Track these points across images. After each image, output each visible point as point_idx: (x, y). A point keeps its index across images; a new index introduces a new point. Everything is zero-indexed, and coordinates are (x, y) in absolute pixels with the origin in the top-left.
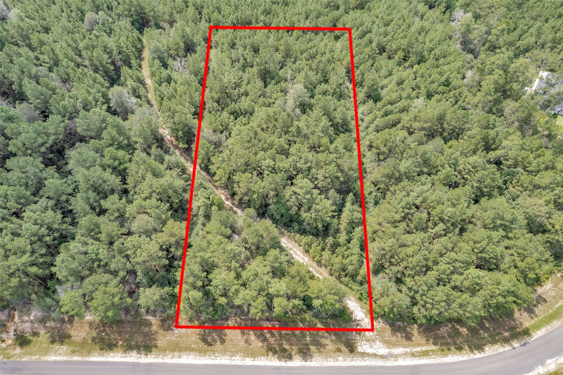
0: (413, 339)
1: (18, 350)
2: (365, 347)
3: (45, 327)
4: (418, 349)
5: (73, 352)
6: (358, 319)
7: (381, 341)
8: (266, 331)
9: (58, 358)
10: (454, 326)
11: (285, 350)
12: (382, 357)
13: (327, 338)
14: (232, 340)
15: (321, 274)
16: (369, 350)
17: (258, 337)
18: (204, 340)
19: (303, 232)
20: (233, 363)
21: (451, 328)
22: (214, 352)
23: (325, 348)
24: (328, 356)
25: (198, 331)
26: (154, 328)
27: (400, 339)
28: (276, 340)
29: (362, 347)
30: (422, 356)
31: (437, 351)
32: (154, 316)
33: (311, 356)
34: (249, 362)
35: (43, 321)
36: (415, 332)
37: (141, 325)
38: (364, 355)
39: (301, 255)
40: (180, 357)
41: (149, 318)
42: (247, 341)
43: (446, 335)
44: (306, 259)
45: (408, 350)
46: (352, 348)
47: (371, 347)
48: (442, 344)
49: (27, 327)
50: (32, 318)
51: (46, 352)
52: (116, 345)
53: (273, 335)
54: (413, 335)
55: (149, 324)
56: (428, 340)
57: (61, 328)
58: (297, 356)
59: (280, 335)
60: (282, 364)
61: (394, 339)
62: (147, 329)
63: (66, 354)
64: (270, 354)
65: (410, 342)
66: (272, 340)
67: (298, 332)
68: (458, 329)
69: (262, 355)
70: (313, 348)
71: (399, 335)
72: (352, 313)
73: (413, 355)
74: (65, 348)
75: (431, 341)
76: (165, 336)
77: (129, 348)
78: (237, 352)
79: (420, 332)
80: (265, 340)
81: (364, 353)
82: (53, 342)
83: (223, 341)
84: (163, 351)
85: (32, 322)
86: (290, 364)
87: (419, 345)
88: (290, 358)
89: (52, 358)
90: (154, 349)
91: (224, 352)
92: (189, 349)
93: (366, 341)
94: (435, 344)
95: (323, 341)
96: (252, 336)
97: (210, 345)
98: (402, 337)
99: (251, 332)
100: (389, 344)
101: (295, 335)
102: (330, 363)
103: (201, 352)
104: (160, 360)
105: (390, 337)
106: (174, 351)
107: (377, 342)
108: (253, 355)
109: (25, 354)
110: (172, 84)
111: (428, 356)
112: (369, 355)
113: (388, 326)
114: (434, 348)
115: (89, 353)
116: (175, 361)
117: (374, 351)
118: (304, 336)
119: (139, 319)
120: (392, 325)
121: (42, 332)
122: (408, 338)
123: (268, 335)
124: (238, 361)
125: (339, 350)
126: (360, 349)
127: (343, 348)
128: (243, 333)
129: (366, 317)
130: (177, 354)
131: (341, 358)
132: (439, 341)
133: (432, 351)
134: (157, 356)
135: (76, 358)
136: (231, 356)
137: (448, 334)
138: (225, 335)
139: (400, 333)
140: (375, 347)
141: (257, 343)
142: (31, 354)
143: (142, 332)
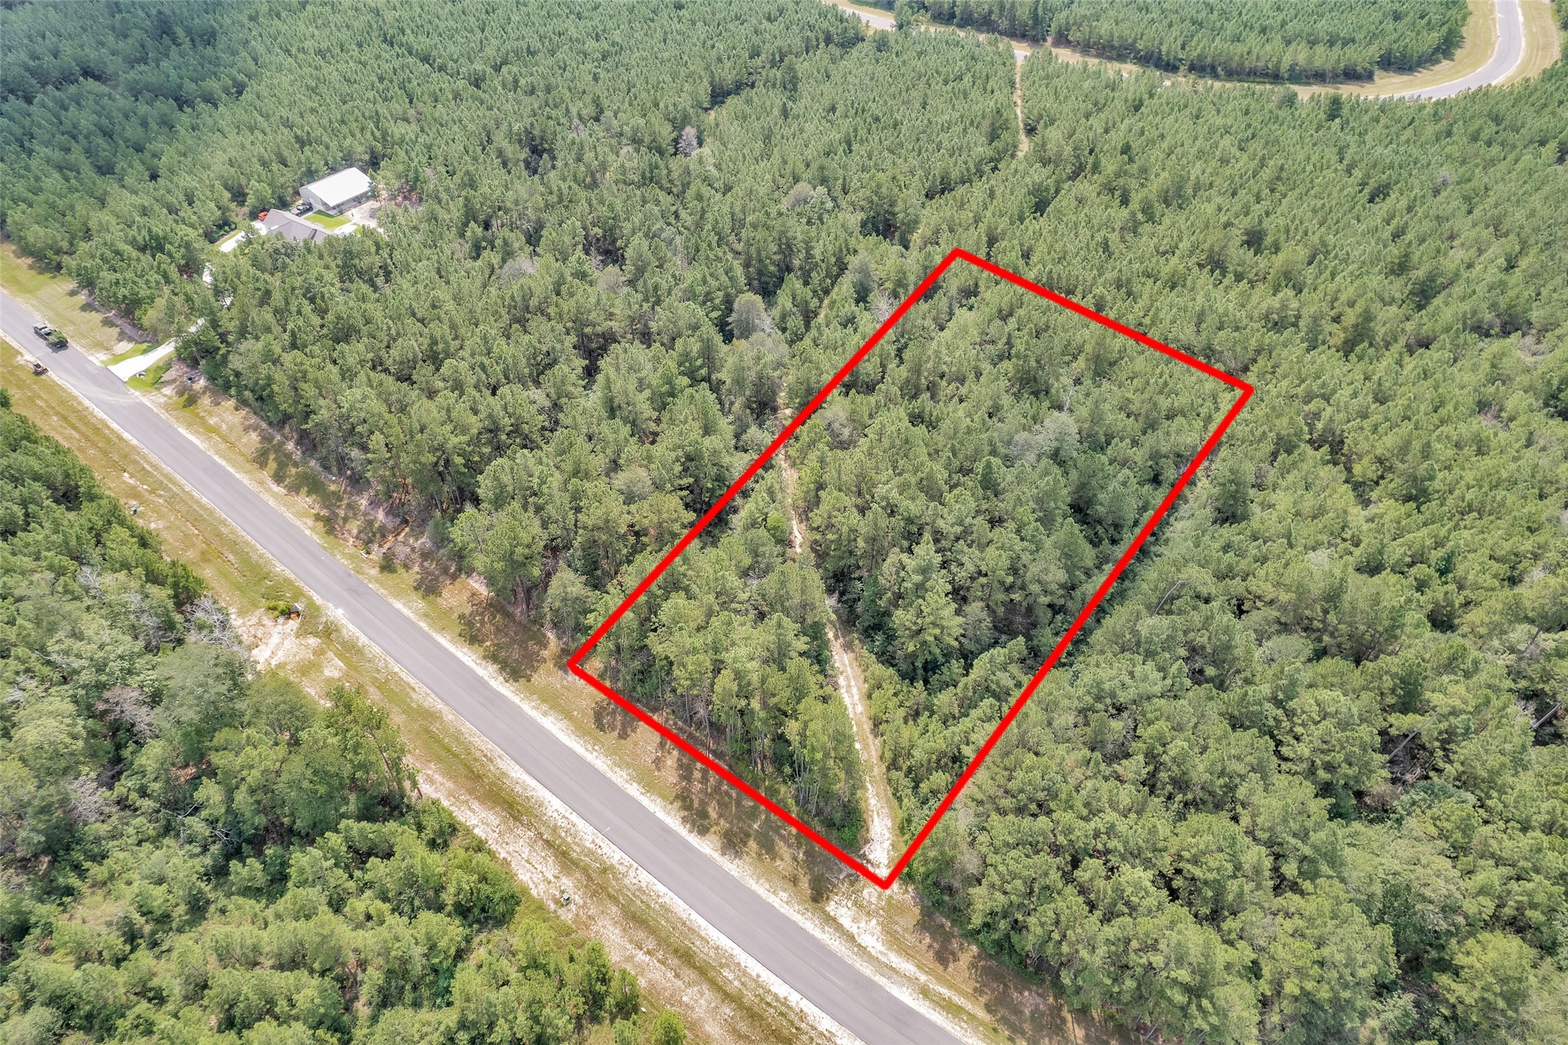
0: (951, 967)
1: (374, 572)
2: (843, 910)
3: (421, 565)
4: (945, 991)
5: (426, 615)
6: (871, 857)
7: (882, 924)
8: (699, 765)
9: (405, 611)
10: (1060, 1008)
11: (703, 815)
12: (862, 950)
13: (790, 846)
14: (636, 744)
15: (866, 747)
16: (846, 922)
17: (681, 766)
18: (598, 717)
19: (887, 658)
20: (609, 774)
21: (1051, 1008)
22: (596, 741)
23: (773, 859)
24: (767, 874)
25: (600, 696)
26: (545, 653)
27: (924, 948)
28: (703, 791)
29: (840, 909)
30: (942, 1007)
31: (981, 1023)
32: (559, 638)
33: (738, 854)
34: (634, 790)
35: (425, 555)
36: (965, 958)
37: (533, 638)
38: (831, 921)
39: (856, 697)
40: (545, 714)
41: (551, 636)
42: (658, 762)
43: (1027, 1012)
44: (860, 709)
45: (923, 978)
46: (819, 895)
47: (855, 920)
48: (1004, 1020)
49: (402, 551)
50: (417, 545)
51: (399, 594)
52: (481, 642)
53: (705, 780)
54: (956, 960)
55: (543, 644)
56: (978, 991)
57: (437, 579)
58: (715, 838)
59: (717, 789)
60: (683, 831)
61: (911, 939)
62: (536, 648)
63: (415, 613)
64: (677, 804)
65: (940, 968)
66: (697, 786)
67: (749, 803)
68: (1064, 1021)
69: (664, 797)
70: (752, 844)
71: (928, 940)
72: (867, 841)
73: (925, 992)
74: (421, 604)
75: (983, 1000)
76: (549, 673)
77: (493, 657)
78: (628, 766)
79: (973, 965)
80: (687, 777)
81: (834, 920)
82: (416, 589)
83: (623, 736)
84: (532, 692)
85: (413, 549)
86: (693, 839)
87: (951, 986)
88: (703, 831)
89: (399, 605)
90: (523, 681)
91: (610, 752)
92: (566, 714)
93: (855, 903)
94: (988, 1008)
95: (782, 848)
96: (673, 757)
97: (601, 727)
98: (930, 946)
99: (675, 753)
100: (894, 940)
101: (739, 804)
102: (760, 889)
103: (580, 730)
104: (516, 699)
105: (905, 930)
106: (544, 701)
107: (874, 921)
108: (650, 786)
109: (377, 581)
110: (850, 329)
111: (955, 1016)
112: (839, 928)
113: (917, 911)
114: (981, 1014)
115: (443, 629)
116: (534, 714)
117: (853, 929)
118: (753, 815)
119: (535, 628)
120: (927, 913)
121: (416, 569)
122: (944, 957)
123: (697, 775)
124: (619, 777)
125: (794, 881)
126: (831, 908)
127: (805, 883)
128: (662, 745)
129: (888, 866)
130: (545, 707)
131: (784, 895)
132: (1002, 1012)
133: (972, 1017)
134: (516, 693)
135: (423, 625)
136: (615, 764)
137: (1032, 1013)
138: (634, 731)
139: (933, 938)
140: (863, 925)
141: (670, 773)
142: (382, 584)
143: (526, 649)
